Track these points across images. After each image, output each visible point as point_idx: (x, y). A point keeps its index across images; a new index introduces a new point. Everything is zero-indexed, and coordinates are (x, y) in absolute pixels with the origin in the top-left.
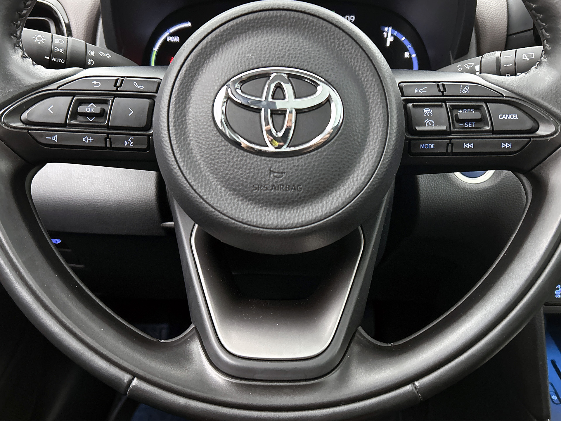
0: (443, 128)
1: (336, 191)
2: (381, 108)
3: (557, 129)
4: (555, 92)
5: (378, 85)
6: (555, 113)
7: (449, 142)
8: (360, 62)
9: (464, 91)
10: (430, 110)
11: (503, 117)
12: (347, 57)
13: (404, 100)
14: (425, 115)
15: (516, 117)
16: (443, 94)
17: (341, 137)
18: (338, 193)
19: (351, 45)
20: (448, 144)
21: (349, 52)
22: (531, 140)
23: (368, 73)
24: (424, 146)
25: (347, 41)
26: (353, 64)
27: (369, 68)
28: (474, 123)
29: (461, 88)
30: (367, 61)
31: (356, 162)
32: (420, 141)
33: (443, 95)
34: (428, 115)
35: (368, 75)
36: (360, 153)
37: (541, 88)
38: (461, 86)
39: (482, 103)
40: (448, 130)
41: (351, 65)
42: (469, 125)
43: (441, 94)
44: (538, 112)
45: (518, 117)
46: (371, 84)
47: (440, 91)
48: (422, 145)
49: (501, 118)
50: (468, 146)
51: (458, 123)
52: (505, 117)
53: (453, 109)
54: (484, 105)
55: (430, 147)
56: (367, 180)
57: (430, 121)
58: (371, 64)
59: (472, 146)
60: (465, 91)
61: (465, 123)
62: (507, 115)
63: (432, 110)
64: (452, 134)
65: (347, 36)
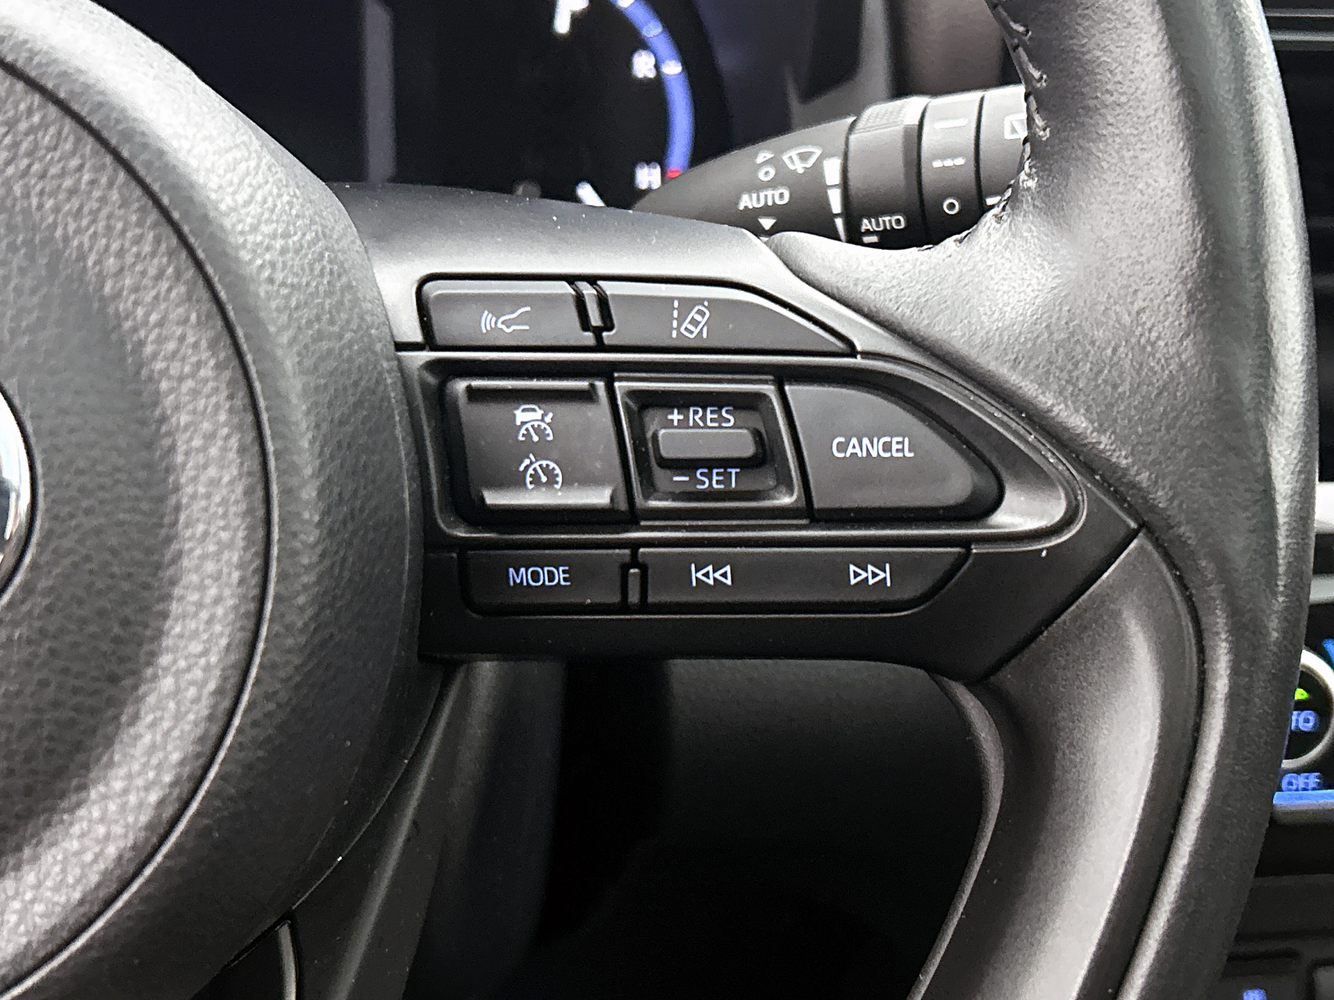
0: (600, 497)
1: (17, 867)
2: (232, 455)
3: (1074, 503)
4: (1063, 336)
5: (213, 345)
6: (1067, 429)
7: (627, 560)
8: (124, 232)
9: (686, 329)
10: (543, 416)
11: (850, 450)
12: (56, 210)
13: (431, 366)
14: (521, 438)
15: (902, 450)
16: (599, 338)
17: (25, 608)
18: (31, 878)
19: (73, 153)
20: (625, 568)
21: (68, 183)
22: (969, 550)
23: (164, 285)
24: (522, 576)
25: (52, 130)
26: (86, 245)
27: (165, 260)
28: (733, 471)
29: (676, 314)
30: (155, 225)
31: (116, 718)
32: (506, 552)
33: (600, 347)
34: (536, 438)
35: (163, 294)
36: (135, 673)
37: (1010, 315)
38: (676, 304)
39: (765, 382)
40: (623, 506)
41: (81, 245)
42: (715, 478)
43: (588, 338)
44: (995, 425)
45: (910, 451)
46: (182, 338)
47: (585, 324)
48: (517, 572)
49: (842, 455)
50: (708, 575)
51: (668, 472)
52: (857, 450)
53: (644, 407)
54: (769, 389)
55: (551, 579)
56: (168, 812)
57: (544, 463)
58: (174, 241)
59: (724, 575)
60: (694, 328)
61: (699, 472)
62: (866, 441)
63: (551, 415)
64: (643, 523)
65: (53, 111)
